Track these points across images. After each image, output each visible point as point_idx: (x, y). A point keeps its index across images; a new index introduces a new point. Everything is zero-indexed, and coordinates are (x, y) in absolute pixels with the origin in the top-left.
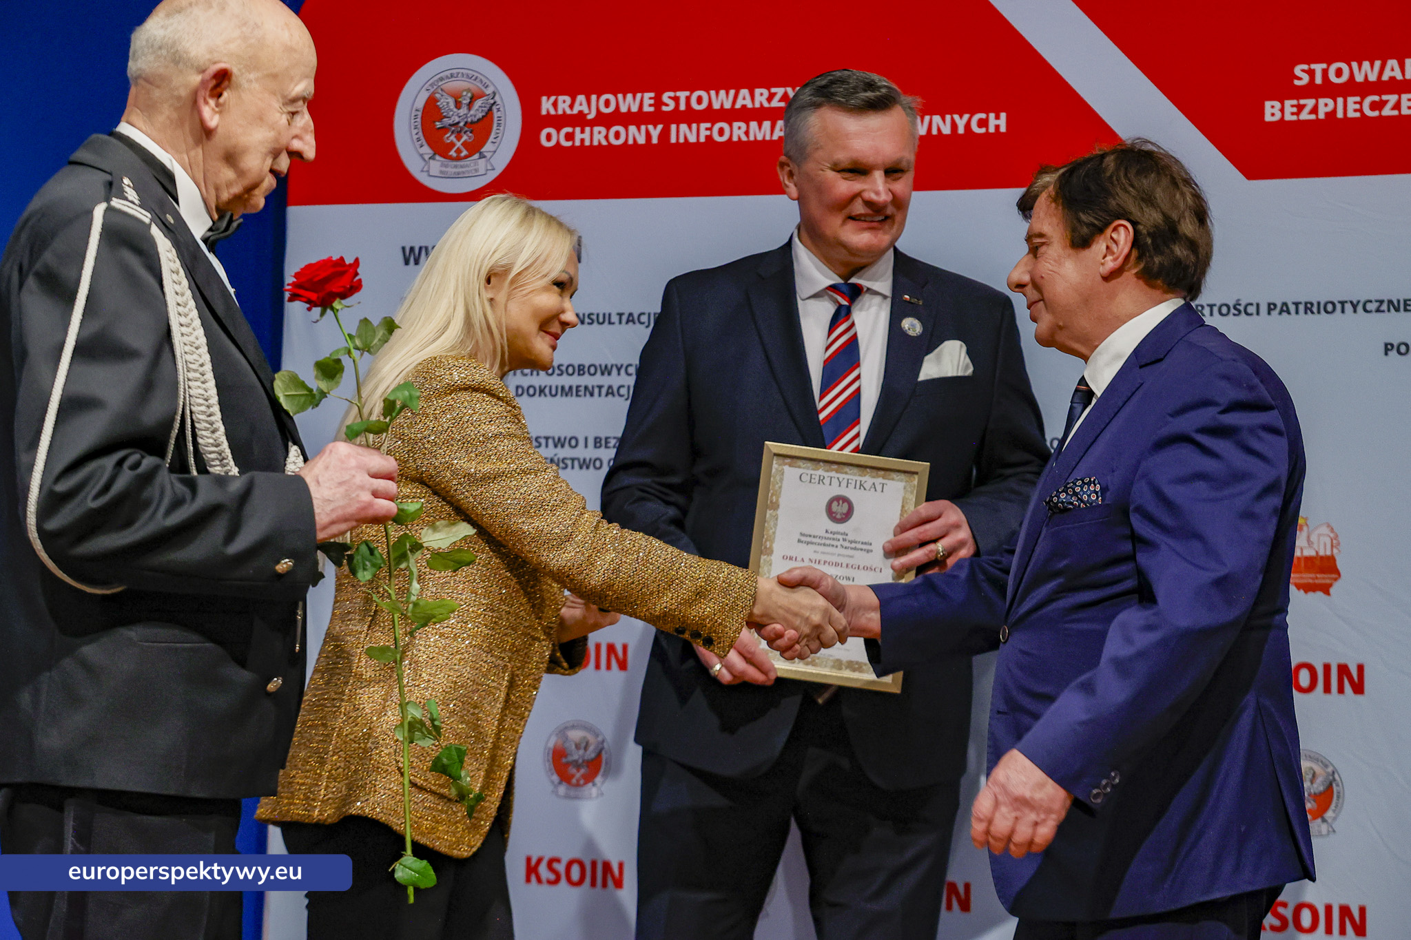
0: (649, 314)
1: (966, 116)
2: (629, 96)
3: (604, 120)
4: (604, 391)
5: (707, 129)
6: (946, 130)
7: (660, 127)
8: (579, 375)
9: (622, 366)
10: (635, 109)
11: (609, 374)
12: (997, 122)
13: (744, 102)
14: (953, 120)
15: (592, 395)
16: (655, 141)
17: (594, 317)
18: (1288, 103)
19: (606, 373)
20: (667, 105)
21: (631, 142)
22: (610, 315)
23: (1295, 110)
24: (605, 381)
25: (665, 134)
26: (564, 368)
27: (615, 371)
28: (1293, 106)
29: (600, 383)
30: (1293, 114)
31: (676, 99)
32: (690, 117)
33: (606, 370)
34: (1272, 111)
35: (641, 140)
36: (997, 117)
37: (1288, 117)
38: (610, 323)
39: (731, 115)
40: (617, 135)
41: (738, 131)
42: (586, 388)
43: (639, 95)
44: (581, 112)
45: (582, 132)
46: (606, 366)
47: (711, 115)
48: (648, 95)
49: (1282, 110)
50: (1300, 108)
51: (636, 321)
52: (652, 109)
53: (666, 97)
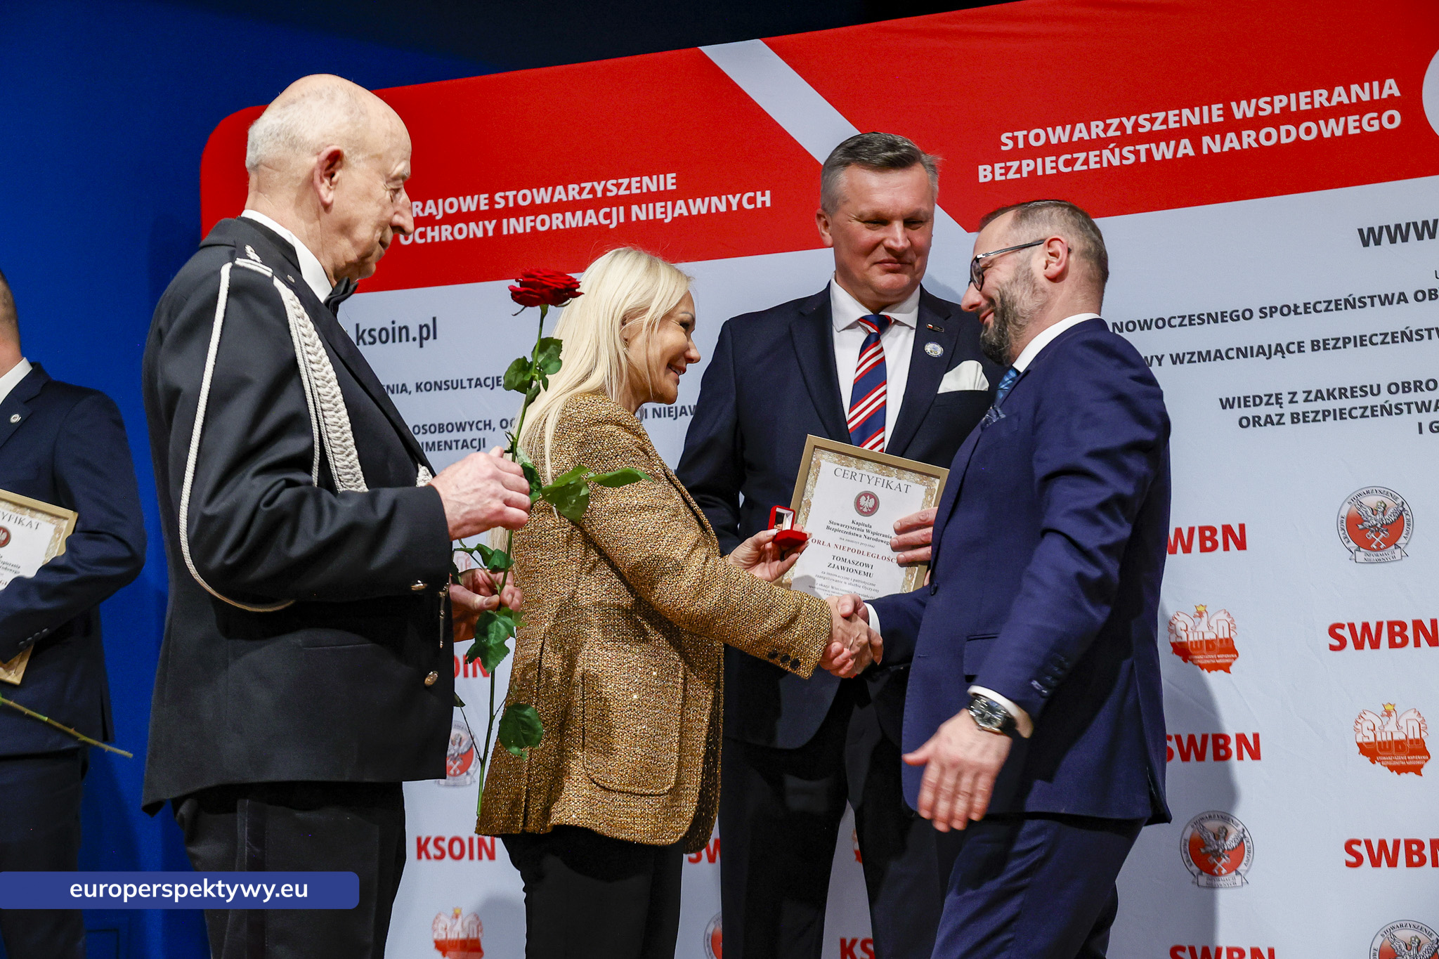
0: (493, 378)
1: (738, 196)
2: (469, 198)
3: (450, 220)
4: (460, 444)
5: (532, 221)
6: (723, 208)
7: (494, 222)
8: (439, 432)
9: (473, 422)
10: (473, 208)
11: (464, 430)
12: (763, 199)
13: (560, 197)
14: (728, 200)
15: (451, 448)
16: (490, 234)
17: (449, 384)
18: (997, 166)
19: (461, 429)
20: (499, 203)
21: (471, 236)
22: (461, 381)
23: (1003, 171)
24: (461, 436)
25: (498, 228)
26: (427, 428)
27: (468, 427)
28: (1001, 168)
29: (457, 438)
30: (1001, 175)
31: (506, 198)
32: (517, 212)
33: (461, 427)
34: (985, 173)
35: (480, 234)
36: (763, 195)
37: (998, 178)
38: (462, 388)
39: (549, 209)
40: (460, 231)
41: (556, 221)
42: (446, 443)
43: (476, 197)
44: (430, 214)
45: (433, 230)
46: (461, 424)
47: (535, 209)
48: (483, 196)
49: (993, 172)
50: (1008, 169)
51: (483, 384)
52: (487, 208)
53: (497, 197)
